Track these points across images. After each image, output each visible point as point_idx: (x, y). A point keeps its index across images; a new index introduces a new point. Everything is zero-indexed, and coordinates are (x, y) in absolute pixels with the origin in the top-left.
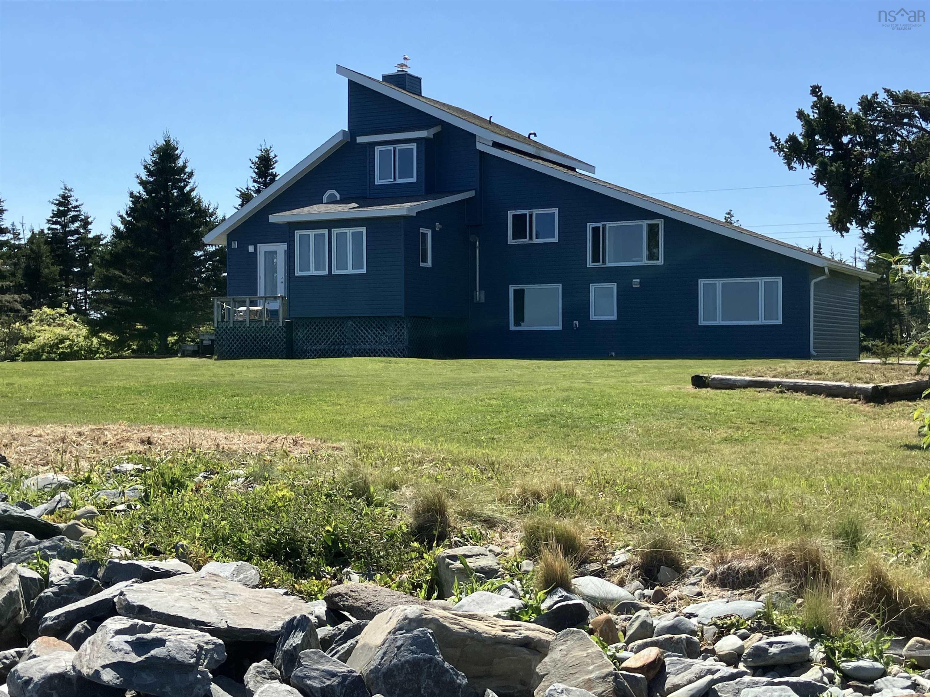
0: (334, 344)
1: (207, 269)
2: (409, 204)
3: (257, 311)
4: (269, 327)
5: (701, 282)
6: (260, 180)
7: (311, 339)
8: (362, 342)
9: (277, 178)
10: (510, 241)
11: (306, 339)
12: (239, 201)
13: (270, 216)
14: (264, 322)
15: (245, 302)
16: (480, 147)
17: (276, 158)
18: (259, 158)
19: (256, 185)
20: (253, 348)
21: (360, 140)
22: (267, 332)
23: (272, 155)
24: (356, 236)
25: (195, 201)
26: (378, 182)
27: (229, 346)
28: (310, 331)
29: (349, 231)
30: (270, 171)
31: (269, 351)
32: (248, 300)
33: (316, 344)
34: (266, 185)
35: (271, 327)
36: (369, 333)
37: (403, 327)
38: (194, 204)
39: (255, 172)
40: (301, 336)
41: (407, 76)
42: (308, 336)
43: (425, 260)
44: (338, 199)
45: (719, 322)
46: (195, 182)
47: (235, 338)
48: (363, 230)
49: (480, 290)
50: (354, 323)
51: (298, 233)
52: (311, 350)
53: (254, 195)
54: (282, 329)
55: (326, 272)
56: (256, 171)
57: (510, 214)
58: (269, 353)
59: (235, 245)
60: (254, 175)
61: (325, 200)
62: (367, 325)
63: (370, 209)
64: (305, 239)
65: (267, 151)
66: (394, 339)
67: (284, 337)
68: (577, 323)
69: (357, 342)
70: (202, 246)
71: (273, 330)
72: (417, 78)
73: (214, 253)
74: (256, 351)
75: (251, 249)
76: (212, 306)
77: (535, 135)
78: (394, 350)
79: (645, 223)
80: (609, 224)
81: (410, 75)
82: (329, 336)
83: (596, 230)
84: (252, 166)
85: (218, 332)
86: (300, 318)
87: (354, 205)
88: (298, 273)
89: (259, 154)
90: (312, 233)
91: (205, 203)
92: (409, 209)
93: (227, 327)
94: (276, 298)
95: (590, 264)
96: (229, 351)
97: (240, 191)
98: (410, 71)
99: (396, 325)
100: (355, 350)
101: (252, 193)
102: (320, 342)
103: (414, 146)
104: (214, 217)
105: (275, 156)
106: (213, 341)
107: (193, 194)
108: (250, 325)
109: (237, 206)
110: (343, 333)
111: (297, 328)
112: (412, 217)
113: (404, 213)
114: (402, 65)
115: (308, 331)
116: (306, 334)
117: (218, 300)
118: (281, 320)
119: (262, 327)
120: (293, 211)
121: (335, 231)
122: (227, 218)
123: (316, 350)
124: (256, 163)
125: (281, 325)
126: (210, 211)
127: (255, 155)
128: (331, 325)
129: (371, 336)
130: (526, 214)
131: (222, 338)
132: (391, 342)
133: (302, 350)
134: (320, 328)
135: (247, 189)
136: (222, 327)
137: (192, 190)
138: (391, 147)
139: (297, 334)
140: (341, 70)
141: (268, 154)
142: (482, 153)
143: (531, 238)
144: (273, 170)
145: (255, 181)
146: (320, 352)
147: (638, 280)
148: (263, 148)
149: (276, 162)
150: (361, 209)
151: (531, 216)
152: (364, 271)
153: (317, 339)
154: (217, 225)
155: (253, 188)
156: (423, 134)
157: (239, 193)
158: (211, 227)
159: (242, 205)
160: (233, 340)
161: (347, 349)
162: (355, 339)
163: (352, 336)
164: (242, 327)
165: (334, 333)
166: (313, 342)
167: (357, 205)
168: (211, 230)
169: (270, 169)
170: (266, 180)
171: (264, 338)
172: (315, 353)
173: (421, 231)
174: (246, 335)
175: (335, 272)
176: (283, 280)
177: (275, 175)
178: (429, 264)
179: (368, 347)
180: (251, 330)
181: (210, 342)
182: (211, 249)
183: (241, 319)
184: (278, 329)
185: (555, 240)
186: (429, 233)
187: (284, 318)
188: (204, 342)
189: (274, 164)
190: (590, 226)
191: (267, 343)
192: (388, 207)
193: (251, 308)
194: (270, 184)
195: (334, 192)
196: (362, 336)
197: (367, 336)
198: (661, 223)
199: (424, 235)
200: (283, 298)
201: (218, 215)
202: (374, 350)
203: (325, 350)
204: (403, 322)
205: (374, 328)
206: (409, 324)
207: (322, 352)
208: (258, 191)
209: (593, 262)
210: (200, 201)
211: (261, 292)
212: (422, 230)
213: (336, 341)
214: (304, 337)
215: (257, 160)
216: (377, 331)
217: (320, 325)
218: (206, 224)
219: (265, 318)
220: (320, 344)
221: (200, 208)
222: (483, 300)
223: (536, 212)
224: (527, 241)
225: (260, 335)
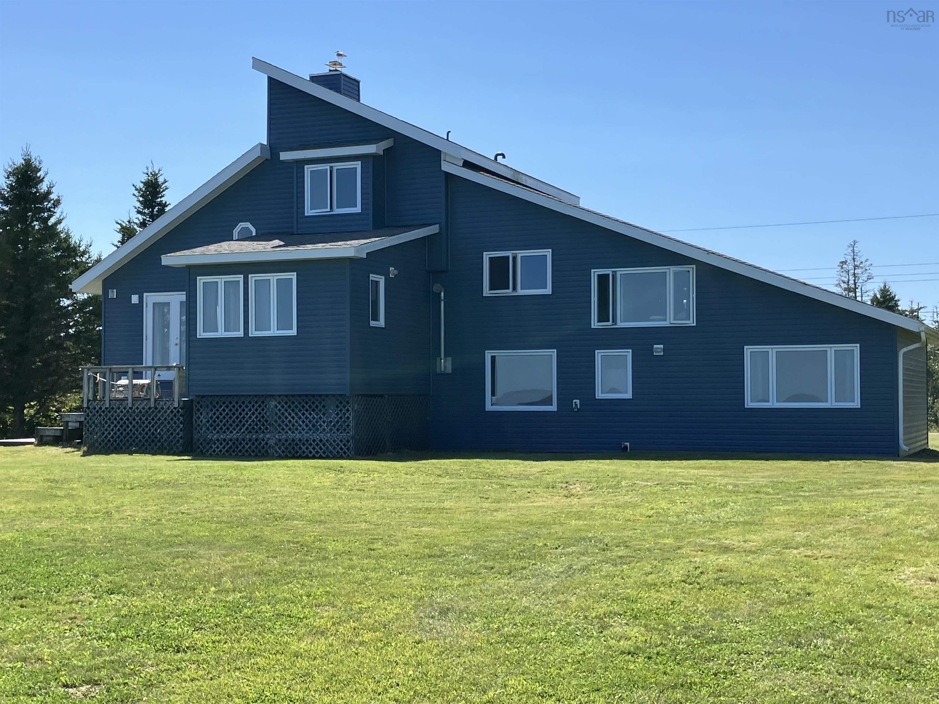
0: (250, 432)
1: (77, 323)
2: (356, 241)
3: (143, 385)
4: (159, 407)
5: (748, 350)
6: (146, 211)
7: (218, 425)
8: (290, 429)
9: (167, 209)
10: (487, 292)
11: (211, 425)
12: (119, 237)
13: (163, 257)
14: (152, 400)
15: (128, 372)
16: (446, 167)
17: (166, 184)
18: (145, 184)
19: (139, 216)
20: (137, 437)
21: (284, 156)
22: (156, 416)
23: (161, 180)
24: (283, 285)
25: (63, 235)
26: (309, 212)
27: (103, 434)
28: (217, 413)
29: (273, 278)
30: (159, 200)
31: (159, 441)
32: (130, 371)
33: (225, 432)
34: (153, 217)
35: (162, 408)
36: (300, 418)
37: (348, 410)
38: (60, 241)
39: (139, 201)
40: (204, 421)
41: (342, 77)
42: (215, 421)
43: (376, 318)
44: (254, 234)
45: (773, 403)
46: (62, 213)
47: (112, 423)
48: (293, 276)
49: (445, 357)
50: (279, 403)
51: (201, 280)
52: (218, 440)
53: (138, 229)
54: (178, 412)
55: (241, 334)
56: (141, 199)
57: (487, 256)
58: (159, 444)
59: (113, 294)
60: (138, 205)
61: (235, 236)
62: (296, 407)
63: (301, 248)
64: (211, 288)
65: (155, 175)
66: (334, 426)
67: (181, 423)
68: (578, 401)
69: (283, 429)
70: (69, 294)
71: (166, 412)
72: (355, 80)
73: (85, 303)
74: (140, 441)
75: (135, 299)
76: (81, 379)
77: (504, 157)
78: (334, 441)
79: (671, 271)
80: (621, 271)
81: (345, 76)
82: (244, 421)
83: (603, 280)
84: (136, 193)
85: (88, 415)
86: (203, 397)
87: (277, 242)
88: (201, 334)
89: (144, 178)
90: (221, 280)
91: (74, 240)
92: (358, 248)
93: (101, 408)
94: (169, 368)
95: (595, 324)
96: (103, 441)
97: (120, 224)
98: (344, 71)
99: (338, 407)
100: (280, 440)
101: (135, 227)
102: (231, 429)
103: (358, 165)
104: (87, 256)
105: (165, 181)
106: (81, 423)
107: (60, 227)
108: (133, 405)
109: (116, 243)
110: (263, 417)
111: (198, 410)
112: (362, 259)
113: (351, 253)
114: (335, 63)
115: (214, 414)
116: (211, 418)
117: (89, 369)
118: (176, 399)
119: (150, 408)
120: (194, 250)
121: (253, 278)
122: (103, 258)
123: (224, 440)
124: (141, 189)
125: (176, 405)
126: (81, 249)
127: (140, 179)
128: (247, 407)
129: (303, 422)
130: (508, 257)
131: (94, 422)
132: (331, 430)
133: (205, 440)
134: (231, 410)
135: (129, 222)
136: (95, 408)
137: (59, 222)
138: (327, 167)
139: (199, 418)
140: (258, 64)
141: (156, 179)
142: (448, 175)
143: (514, 289)
144: (162, 199)
145: (139, 212)
146: (231, 443)
147: (662, 346)
148: (150, 170)
149: (167, 189)
150: (290, 248)
151: (515, 258)
152: (293, 332)
153: (228, 425)
154: (90, 268)
155: (136, 221)
156: (370, 149)
157: (119, 227)
158: (83, 269)
159: (123, 242)
160: (109, 426)
161: (269, 439)
162: (280, 425)
163: (276, 421)
164: (122, 408)
165: (250, 417)
166: (221, 429)
167: (282, 243)
168: (82, 273)
169: (158, 198)
170: (153, 211)
171: (153, 423)
172: (224, 444)
173: (371, 278)
174: (128, 419)
175: (253, 333)
176: (178, 341)
177: (165, 205)
178: (381, 323)
179: (298, 436)
180: (134, 412)
181: (77, 425)
182: (81, 297)
183: (121, 396)
184: (172, 412)
185: (548, 291)
186: (382, 281)
187: (181, 395)
188: (70, 424)
189: (163, 191)
190: (595, 273)
191: (156, 430)
192: (328, 245)
193: (135, 382)
194: (158, 216)
195: (248, 225)
196: (290, 421)
197: (297, 422)
198: (692, 269)
199: (377, 283)
200: (179, 368)
201: (92, 254)
202: (307, 441)
203: (237, 440)
204: (348, 403)
205: (307, 410)
206: (356, 406)
207: (234, 444)
208: (143, 225)
209: (599, 321)
210: (68, 237)
211: (148, 359)
212: (373, 277)
213: (253, 428)
214: (208, 422)
215: (142, 185)
216: (310, 414)
217: (230, 406)
218: (76, 265)
219: (154, 394)
220: (231, 432)
221: (69, 245)
222: (449, 370)
223: (520, 254)
224: (509, 292)
225: (147, 419)
